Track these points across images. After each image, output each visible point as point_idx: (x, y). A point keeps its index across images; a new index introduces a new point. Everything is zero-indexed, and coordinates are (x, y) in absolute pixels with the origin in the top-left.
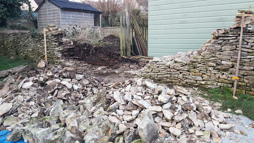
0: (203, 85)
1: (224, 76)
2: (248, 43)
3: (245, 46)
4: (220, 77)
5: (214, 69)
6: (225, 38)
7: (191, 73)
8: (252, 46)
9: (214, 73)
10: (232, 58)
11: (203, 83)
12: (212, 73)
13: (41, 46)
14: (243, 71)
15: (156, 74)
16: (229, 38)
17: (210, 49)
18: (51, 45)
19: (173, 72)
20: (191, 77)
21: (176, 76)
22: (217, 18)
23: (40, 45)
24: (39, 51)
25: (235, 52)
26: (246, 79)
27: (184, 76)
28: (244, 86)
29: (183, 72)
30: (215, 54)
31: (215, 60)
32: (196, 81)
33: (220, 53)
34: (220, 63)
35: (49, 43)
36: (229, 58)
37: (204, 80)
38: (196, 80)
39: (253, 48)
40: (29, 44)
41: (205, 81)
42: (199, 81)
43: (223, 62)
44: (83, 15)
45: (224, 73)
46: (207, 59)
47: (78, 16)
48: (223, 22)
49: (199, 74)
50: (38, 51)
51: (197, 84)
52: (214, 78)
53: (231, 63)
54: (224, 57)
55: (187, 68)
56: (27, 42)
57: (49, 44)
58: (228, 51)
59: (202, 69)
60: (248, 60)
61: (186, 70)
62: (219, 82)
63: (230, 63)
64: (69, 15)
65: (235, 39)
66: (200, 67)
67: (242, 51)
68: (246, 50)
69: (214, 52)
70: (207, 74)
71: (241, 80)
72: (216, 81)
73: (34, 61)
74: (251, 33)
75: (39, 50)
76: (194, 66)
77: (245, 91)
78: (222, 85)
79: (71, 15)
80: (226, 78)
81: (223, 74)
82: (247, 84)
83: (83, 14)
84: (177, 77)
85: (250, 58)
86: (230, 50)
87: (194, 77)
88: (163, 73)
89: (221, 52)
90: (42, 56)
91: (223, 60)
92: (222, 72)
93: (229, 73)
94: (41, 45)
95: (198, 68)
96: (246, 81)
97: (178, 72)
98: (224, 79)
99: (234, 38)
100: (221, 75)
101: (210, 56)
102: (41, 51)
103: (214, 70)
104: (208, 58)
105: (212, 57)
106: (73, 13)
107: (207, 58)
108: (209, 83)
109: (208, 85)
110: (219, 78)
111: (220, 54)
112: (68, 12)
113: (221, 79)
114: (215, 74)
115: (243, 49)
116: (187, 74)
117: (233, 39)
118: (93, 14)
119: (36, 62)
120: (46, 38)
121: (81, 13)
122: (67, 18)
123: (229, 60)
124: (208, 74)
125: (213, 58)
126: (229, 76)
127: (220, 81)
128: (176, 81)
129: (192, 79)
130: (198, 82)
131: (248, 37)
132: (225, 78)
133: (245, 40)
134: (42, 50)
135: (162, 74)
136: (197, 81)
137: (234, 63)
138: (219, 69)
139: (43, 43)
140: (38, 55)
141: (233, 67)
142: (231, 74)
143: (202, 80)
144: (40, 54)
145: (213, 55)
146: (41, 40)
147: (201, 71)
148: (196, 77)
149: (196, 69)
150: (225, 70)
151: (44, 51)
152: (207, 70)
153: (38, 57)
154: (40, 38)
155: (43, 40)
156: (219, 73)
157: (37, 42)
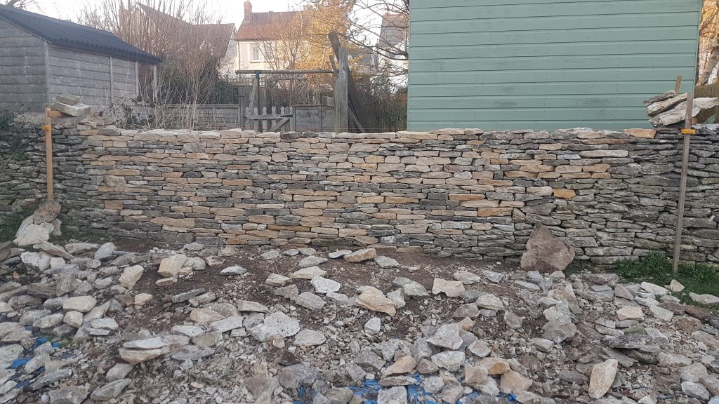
0: (600, 258)
1: (649, 234)
2: (699, 157)
3: (695, 164)
4: (639, 235)
5: (622, 218)
7: (571, 230)
8: (707, 165)
9: (624, 226)
10: (664, 190)
11: (600, 251)
12: (619, 226)
14: (691, 219)
15: (476, 237)
16: (658, 147)
18: (76, 165)
19: (524, 231)
20: (571, 240)
22: (586, 99)
23: (21, 162)
24: (16, 185)
25: (671, 178)
26: (697, 236)
28: (693, 251)
30: (627, 183)
31: (627, 196)
32: (583, 248)
33: (638, 180)
34: (636, 202)
35: (68, 156)
36: (657, 192)
37: (601, 245)
38: (584, 245)
39: (710, 169)
41: (606, 248)
42: (589, 249)
43: (645, 201)
44: (111, 67)
45: (648, 224)
46: (609, 196)
47: (97, 67)
48: (600, 109)
49: (590, 231)
50: (9, 185)
51: (585, 257)
52: (625, 239)
53: (662, 202)
54: (647, 190)
55: (558, 217)
57: (67, 161)
58: (658, 176)
59: (594, 219)
60: (700, 194)
61: (556, 224)
62: (635, 247)
63: (660, 203)
64: (71, 64)
65: (672, 149)
66: (592, 215)
67: (688, 175)
68: (696, 173)
69: (624, 179)
70: (607, 230)
71: (686, 240)
72: (630, 246)
74: (704, 136)
75: (14, 182)
76: (577, 212)
77: (696, 262)
78: (644, 252)
79: (78, 65)
80: (653, 237)
81: (645, 228)
82: (698, 247)
83: (112, 61)
85: (703, 191)
86: (660, 173)
87: (578, 238)
88: (495, 236)
89: (639, 177)
90: (33, 200)
91: (644, 197)
92: (644, 224)
93: (658, 225)
94: (23, 165)
95: (585, 218)
96: (696, 241)
98: (649, 239)
99: (671, 146)
100: (640, 231)
101: (615, 188)
102: (27, 185)
103: (623, 221)
104: (610, 194)
105: (622, 190)
106: (84, 56)
107: (610, 192)
108: (615, 251)
109: (611, 257)
110: (636, 237)
111: (638, 183)
112: (69, 54)
113: (641, 240)
114: (626, 230)
115: (690, 172)
116: (561, 234)
117: (667, 149)
118: (137, 63)
120: (54, 141)
121: (105, 59)
122: (66, 72)
123: (658, 195)
124: (611, 230)
125: (623, 193)
126: (660, 231)
127: (639, 245)
130: (588, 251)
131: (698, 145)
132: (650, 237)
133: (693, 151)
134: (31, 180)
135: (491, 239)
136: (586, 249)
137: (669, 202)
138: (637, 217)
139: (34, 157)
140: (8, 198)
141: (665, 211)
142: (664, 226)
143: (596, 245)
144: (19, 194)
145: (623, 185)
146: (27, 145)
147: (593, 224)
148: (583, 238)
149: (582, 219)
150: (648, 220)
151: (38, 183)
152: (607, 221)
153: (7, 204)
154: (23, 141)
155: (36, 148)
156: (636, 226)
157: (6, 153)
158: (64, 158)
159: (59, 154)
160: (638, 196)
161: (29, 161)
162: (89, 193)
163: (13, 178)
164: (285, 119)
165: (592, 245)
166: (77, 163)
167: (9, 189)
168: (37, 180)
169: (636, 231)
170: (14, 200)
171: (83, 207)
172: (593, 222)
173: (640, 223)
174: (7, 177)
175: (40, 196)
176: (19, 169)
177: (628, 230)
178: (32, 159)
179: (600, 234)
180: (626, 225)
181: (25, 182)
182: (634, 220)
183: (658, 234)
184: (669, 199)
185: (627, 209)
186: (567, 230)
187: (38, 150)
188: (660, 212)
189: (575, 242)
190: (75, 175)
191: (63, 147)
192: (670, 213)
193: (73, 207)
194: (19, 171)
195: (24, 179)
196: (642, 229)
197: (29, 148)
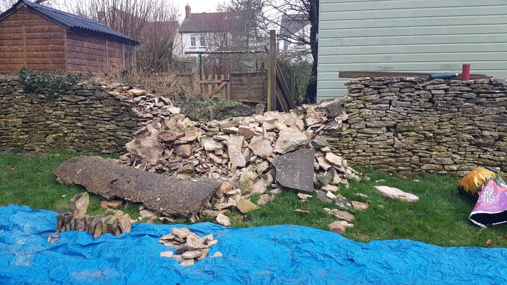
0: (455, 172)
1: (488, 155)
4: (482, 156)
5: (470, 145)
6: (489, 95)
7: (434, 153)
10: (498, 125)
11: (455, 167)
12: (467, 150)
13: (58, 113)
15: (369, 158)
16: (495, 95)
17: (466, 112)
18: (91, 110)
19: (402, 154)
20: (434, 159)
21: (408, 160)
22: (442, 64)
23: (54, 109)
24: (50, 124)
27: (422, 159)
29: (418, 152)
30: (473, 120)
31: (473, 129)
32: (443, 165)
33: (481, 118)
34: (479, 134)
35: (86, 104)
36: (494, 126)
37: (455, 163)
38: (443, 163)
40: (12, 106)
41: (458, 165)
42: (447, 166)
43: (486, 133)
44: (107, 47)
45: (488, 149)
46: (461, 129)
47: (98, 46)
49: (447, 154)
50: (45, 124)
51: (444, 172)
52: (471, 159)
53: (497, 133)
54: (487, 125)
55: (426, 144)
56: (7, 102)
57: (85, 107)
58: (494, 116)
59: (450, 146)
61: (424, 149)
64: (81, 44)
65: (504, 97)
66: (449, 143)
69: (470, 117)
70: (459, 153)
73: (27, 148)
75: (49, 122)
76: (439, 141)
80: (491, 157)
81: (486, 151)
83: (107, 42)
84: (409, 162)
86: (496, 113)
87: (440, 159)
88: (382, 157)
89: (481, 116)
91: (485, 130)
92: (485, 148)
93: (495, 149)
94: (55, 110)
95: (444, 144)
97: (410, 153)
98: (489, 159)
99: (503, 94)
100: (482, 153)
101: (465, 124)
102: (58, 124)
105: (470, 125)
107: (461, 126)
108: (464, 167)
109: (463, 172)
110: (479, 157)
111: (481, 120)
113: (483, 159)
114: (472, 152)
116: (428, 155)
117: (500, 97)
118: (123, 44)
119: (35, 150)
121: (103, 41)
123: (494, 128)
124: (462, 153)
125: (470, 127)
126: (496, 153)
128: (407, 168)
129: (436, 163)
130: (446, 167)
134: (60, 120)
135: (379, 159)
137: (502, 133)
138: (481, 144)
139: (63, 105)
140: (44, 133)
141: (499, 140)
142: (499, 150)
143: (452, 163)
144: (51, 130)
145: (471, 122)
146: (57, 97)
147: (450, 149)
148: (443, 159)
149: (442, 145)
150: (487, 146)
151: (65, 123)
152: (459, 147)
153: (43, 137)
154: (55, 94)
155: (64, 98)
156: (479, 150)
157: (43, 102)
158: (83, 106)
159: (80, 103)
160: (481, 130)
161: (59, 108)
162: (100, 129)
163: (48, 119)
164: (224, 83)
165: (449, 163)
166: (92, 109)
167: (45, 127)
168: (64, 121)
169: (480, 153)
170: (48, 135)
171: (96, 139)
172: (449, 147)
173: (482, 148)
174: (44, 119)
175: (66, 132)
176: (52, 113)
177: (474, 153)
178: (61, 106)
179: (454, 156)
180: (472, 149)
181: (56, 122)
182: (478, 145)
183: (494, 155)
184: (502, 132)
185: (473, 139)
186: (432, 153)
187: (65, 100)
188: (496, 140)
189: (438, 161)
190: (91, 117)
191: (83, 98)
192: (503, 141)
193: (89, 139)
194: (52, 114)
195: (56, 120)
196: (484, 152)
197: (60, 99)
